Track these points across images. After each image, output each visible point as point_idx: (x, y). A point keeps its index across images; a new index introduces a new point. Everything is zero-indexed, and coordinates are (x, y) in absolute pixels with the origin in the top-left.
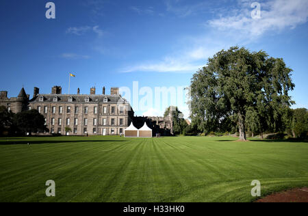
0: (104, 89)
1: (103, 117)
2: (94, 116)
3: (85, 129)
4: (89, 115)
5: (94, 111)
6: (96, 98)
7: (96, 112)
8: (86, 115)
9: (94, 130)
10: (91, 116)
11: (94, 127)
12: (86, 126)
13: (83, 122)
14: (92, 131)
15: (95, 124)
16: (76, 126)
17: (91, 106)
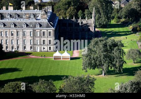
1: (37, 39)
2: (30, 38)
4: (27, 37)
7: (32, 35)
8: (25, 37)
9: (31, 48)
11: (31, 46)
12: (26, 45)
13: (23, 42)
14: (30, 48)
15: (32, 44)
16: (19, 45)
17: (28, 31)
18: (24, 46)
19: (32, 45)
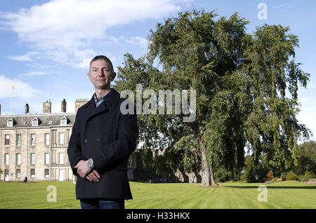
0: (64, 103)
1: (59, 150)
2: (44, 150)
3: (33, 171)
4: (38, 147)
5: (45, 141)
6: (51, 118)
7: (48, 143)
8: (33, 147)
9: (47, 172)
10: (40, 149)
11: (45, 167)
12: (34, 165)
13: (29, 160)
14: (43, 173)
15: (48, 162)
16: (19, 166)
17: (40, 132)
18: (32, 168)
19: (48, 165)
